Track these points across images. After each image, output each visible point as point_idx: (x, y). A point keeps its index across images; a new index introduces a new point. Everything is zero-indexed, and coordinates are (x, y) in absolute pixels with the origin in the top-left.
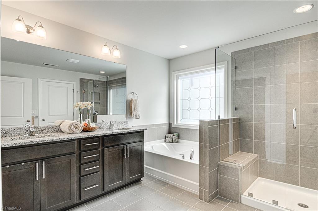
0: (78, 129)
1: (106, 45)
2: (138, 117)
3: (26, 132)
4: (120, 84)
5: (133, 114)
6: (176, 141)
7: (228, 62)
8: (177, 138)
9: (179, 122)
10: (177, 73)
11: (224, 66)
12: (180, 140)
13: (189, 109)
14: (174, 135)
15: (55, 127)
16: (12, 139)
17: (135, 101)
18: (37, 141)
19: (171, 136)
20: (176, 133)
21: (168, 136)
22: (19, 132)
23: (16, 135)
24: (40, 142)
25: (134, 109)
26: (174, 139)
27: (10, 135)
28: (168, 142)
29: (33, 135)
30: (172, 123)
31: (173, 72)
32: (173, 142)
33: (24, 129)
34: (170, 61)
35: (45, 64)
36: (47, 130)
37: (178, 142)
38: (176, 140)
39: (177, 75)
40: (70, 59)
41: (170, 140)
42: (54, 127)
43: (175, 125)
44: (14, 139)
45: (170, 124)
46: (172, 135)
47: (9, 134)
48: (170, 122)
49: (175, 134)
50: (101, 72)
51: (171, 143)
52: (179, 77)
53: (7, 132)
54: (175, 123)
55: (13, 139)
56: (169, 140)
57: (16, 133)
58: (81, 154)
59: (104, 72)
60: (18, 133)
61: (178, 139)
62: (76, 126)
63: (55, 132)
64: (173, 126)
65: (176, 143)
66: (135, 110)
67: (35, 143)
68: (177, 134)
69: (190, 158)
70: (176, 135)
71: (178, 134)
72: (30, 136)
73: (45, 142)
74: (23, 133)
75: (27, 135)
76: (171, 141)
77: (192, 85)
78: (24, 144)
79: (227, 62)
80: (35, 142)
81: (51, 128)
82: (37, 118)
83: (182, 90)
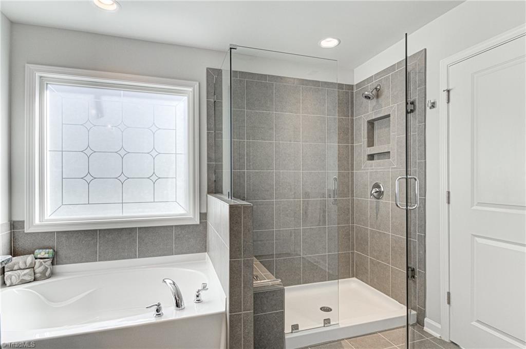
6: (48, 273)
8: (49, 262)
9: (47, 217)
12: (59, 268)
13: (89, 178)
14: (39, 256)
19: (25, 263)
20: (44, 248)
21: (15, 264)
26: (39, 270)
28: (16, 282)
30: (24, 221)
31: (28, 63)
32: (35, 280)
34: (14, 27)
37: (52, 274)
38: (49, 270)
39: (41, 77)
41: (25, 275)
43: (37, 226)
45: (14, 226)
46: (29, 259)
48: (16, 219)
49: (42, 253)
51: (30, 282)
52: (47, 84)
54: (37, 221)
56: (19, 276)
61: (53, 264)
64: (27, 230)
65: (49, 277)
68: (51, 250)
69: (177, 306)
70: (46, 256)
71: (54, 251)
76: (30, 278)
77: (100, 115)
79: (198, 84)
83: (62, 124)
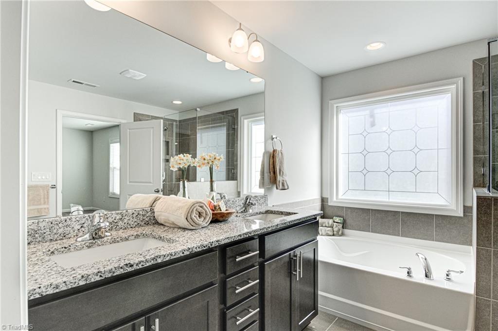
0: (205, 219)
1: (240, 29)
2: (286, 188)
3: (79, 227)
4: (210, 124)
5: (279, 182)
6: (340, 233)
7: (464, 79)
8: (341, 226)
9: (340, 197)
10: (338, 103)
11: (454, 86)
12: (346, 231)
13: (365, 172)
14: (336, 221)
15: (144, 213)
16: (52, 250)
17: (280, 154)
18: (140, 262)
19: (328, 223)
20: (340, 217)
21: (323, 223)
22: (62, 230)
23: (56, 236)
24: (148, 264)
25: (280, 170)
26: (336, 229)
27: (40, 239)
28: (324, 234)
29: (101, 237)
30: (328, 198)
31: (331, 100)
32: (333, 235)
33: (74, 220)
34: (324, 80)
35: (74, 81)
36: (126, 221)
37: (343, 234)
38: (341, 231)
39: (337, 107)
40: (130, 70)
41: (328, 230)
42: (141, 213)
43: (335, 202)
44: (56, 252)
45: (323, 200)
46: (331, 221)
47: (36, 235)
48: (324, 196)
49: (337, 219)
50: (174, 102)
51: (331, 236)
52: (341, 110)
53: (32, 230)
54: (335, 199)
55: (53, 252)
56: (325, 230)
57: (55, 231)
58: (228, 283)
59: (179, 102)
60: (60, 231)
61: (343, 227)
62: (200, 209)
63: (143, 224)
64: (330, 204)
65: (341, 236)
66: (282, 173)
67: (135, 267)
68: (342, 219)
69: (426, 276)
70: (339, 221)
71: (344, 219)
72: (94, 238)
73: (159, 261)
74: (72, 231)
75: (87, 236)
76: (331, 233)
77: (373, 125)
78: (110, 275)
79: (462, 79)
80: (137, 265)
81: (134, 216)
82: (54, 187)
83: (349, 135)
